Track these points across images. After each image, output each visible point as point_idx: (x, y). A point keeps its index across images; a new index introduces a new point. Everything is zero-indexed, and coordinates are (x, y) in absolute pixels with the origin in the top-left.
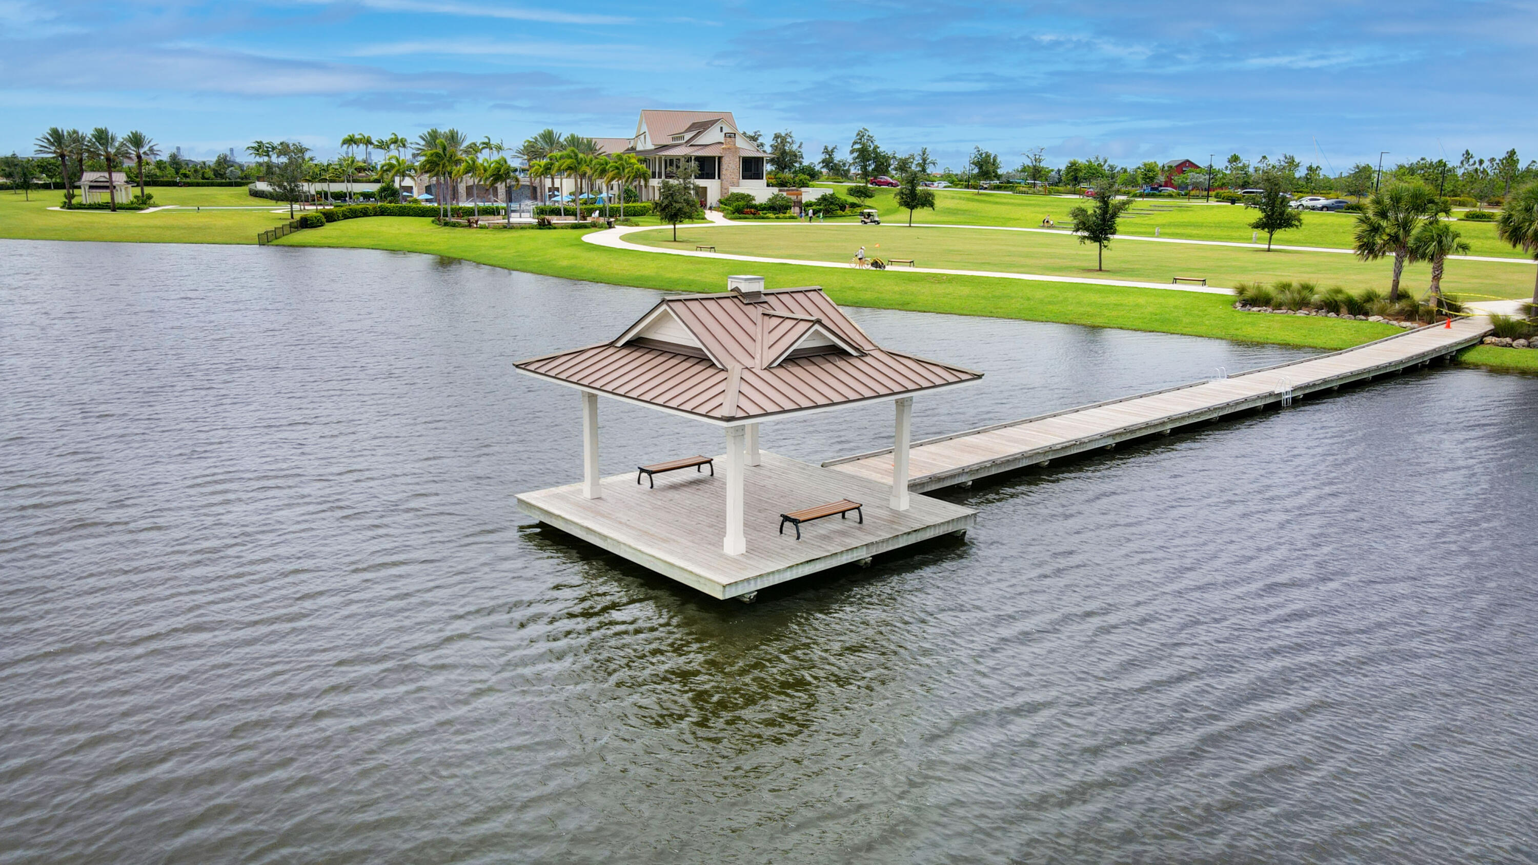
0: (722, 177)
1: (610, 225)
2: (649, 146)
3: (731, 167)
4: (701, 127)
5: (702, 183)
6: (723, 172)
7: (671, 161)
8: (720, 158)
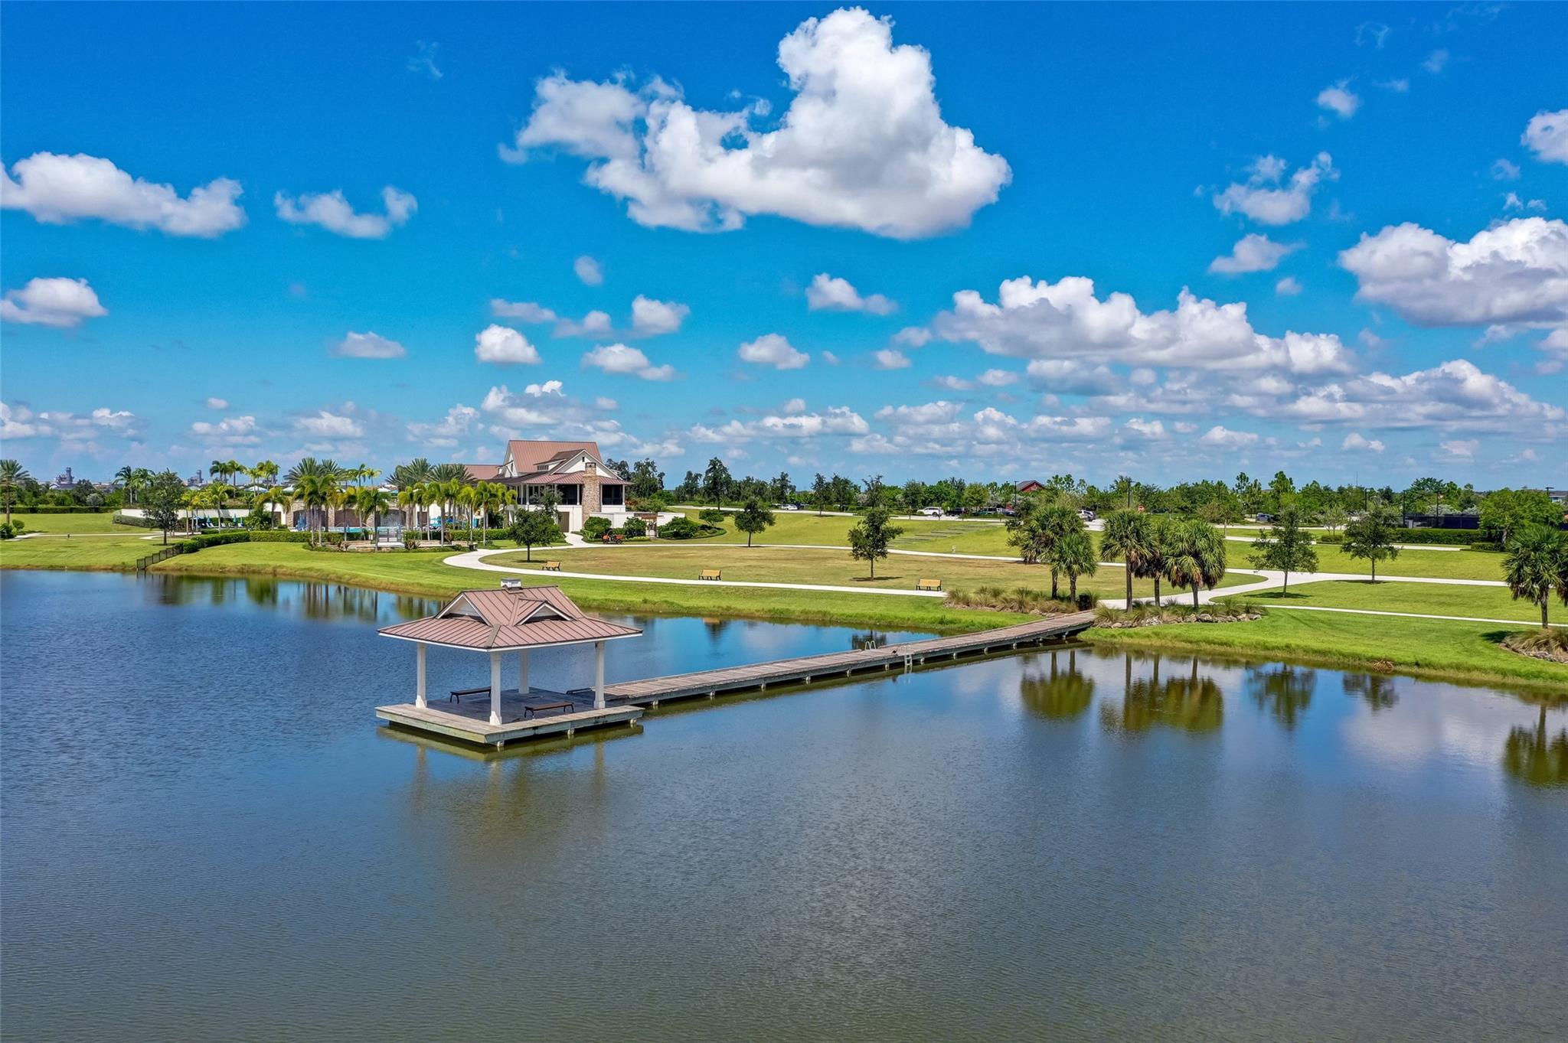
0: (583, 502)
1: (471, 549)
2: (515, 474)
3: (592, 493)
4: (565, 457)
5: (562, 508)
6: (584, 498)
7: (536, 488)
8: (582, 486)
